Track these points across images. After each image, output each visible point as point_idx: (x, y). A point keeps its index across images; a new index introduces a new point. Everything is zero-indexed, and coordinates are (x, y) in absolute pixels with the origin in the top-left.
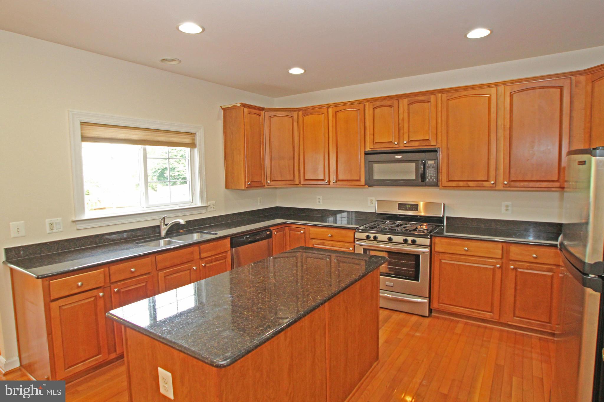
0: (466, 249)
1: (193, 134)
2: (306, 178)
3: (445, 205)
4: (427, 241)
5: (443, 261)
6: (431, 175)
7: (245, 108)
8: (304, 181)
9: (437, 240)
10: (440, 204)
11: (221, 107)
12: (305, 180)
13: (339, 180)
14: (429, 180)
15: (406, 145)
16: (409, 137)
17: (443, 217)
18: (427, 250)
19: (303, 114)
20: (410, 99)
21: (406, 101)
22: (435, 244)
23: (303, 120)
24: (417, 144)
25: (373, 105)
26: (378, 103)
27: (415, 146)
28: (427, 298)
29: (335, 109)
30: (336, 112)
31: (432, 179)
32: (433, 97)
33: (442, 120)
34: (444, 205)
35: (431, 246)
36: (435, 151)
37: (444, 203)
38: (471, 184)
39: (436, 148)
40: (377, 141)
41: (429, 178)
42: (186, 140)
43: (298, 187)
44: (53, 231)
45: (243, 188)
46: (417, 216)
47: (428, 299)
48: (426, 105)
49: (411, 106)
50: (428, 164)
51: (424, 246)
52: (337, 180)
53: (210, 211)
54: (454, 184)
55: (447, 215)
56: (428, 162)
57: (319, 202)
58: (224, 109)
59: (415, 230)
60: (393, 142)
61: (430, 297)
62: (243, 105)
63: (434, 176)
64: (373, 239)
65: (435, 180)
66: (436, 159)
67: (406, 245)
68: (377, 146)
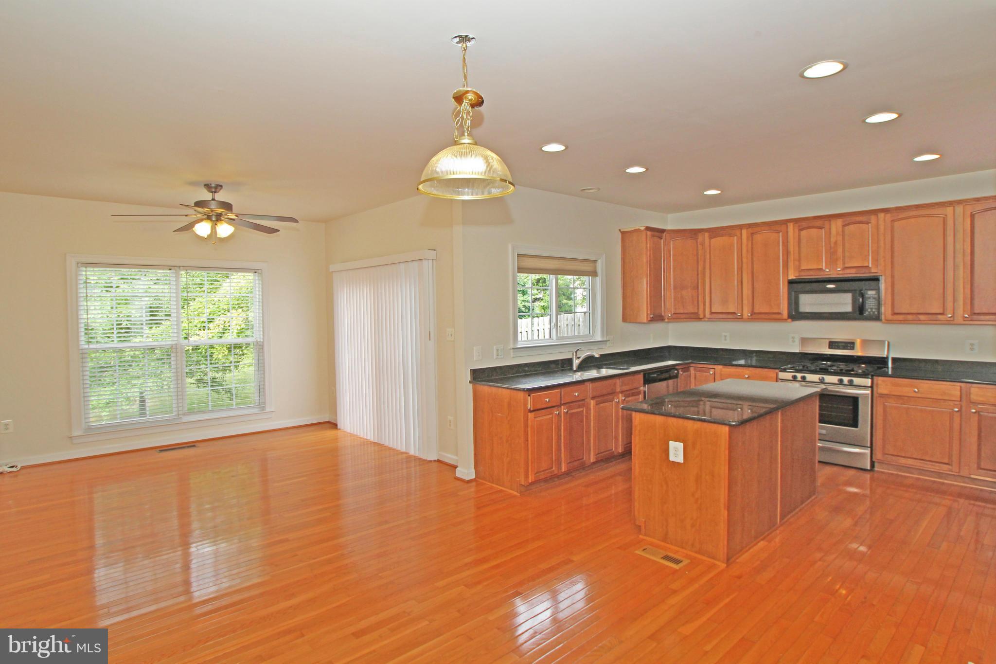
0: (916, 390)
1: (595, 261)
2: (713, 311)
3: (891, 344)
4: (868, 382)
5: (886, 404)
6: (871, 307)
7: (648, 232)
8: (710, 314)
9: (879, 380)
10: (883, 342)
11: (620, 230)
12: (712, 313)
13: (755, 313)
14: (869, 312)
15: (840, 272)
16: (844, 263)
17: (887, 358)
18: (868, 392)
19: (709, 235)
20: (845, 219)
21: (840, 222)
22: (877, 385)
23: (710, 243)
24: (853, 271)
25: (799, 226)
26: (804, 224)
27: (851, 274)
28: (868, 447)
29: (750, 230)
30: (752, 234)
31: (872, 312)
32: (873, 218)
33: (885, 244)
34: (889, 343)
35: (872, 387)
36: (876, 279)
37: (889, 341)
38: (922, 317)
39: (877, 276)
40: (803, 268)
41: (869, 310)
42: (587, 267)
43: (702, 321)
44: (499, 357)
45: (645, 321)
46: (853, 356)
47: (869, 449)
48: (864, 226)
49: (846, 228)
50: (868, 294)
51: (865, 387)
52: (753, 313)
53: (609, 347)
54: (901, 317)
55: (893, 354)
56: (867, 292)
57: (725, 340)
58: (624, 234)
59: (853, 370)
60: (824, 268)
61: (871, 447)
62: (648, 229)
63: (875, 309)
64: (800, 380)
65: (876, 313)
66: (878, 290)
67: (841, 387)
68: (803, 273)
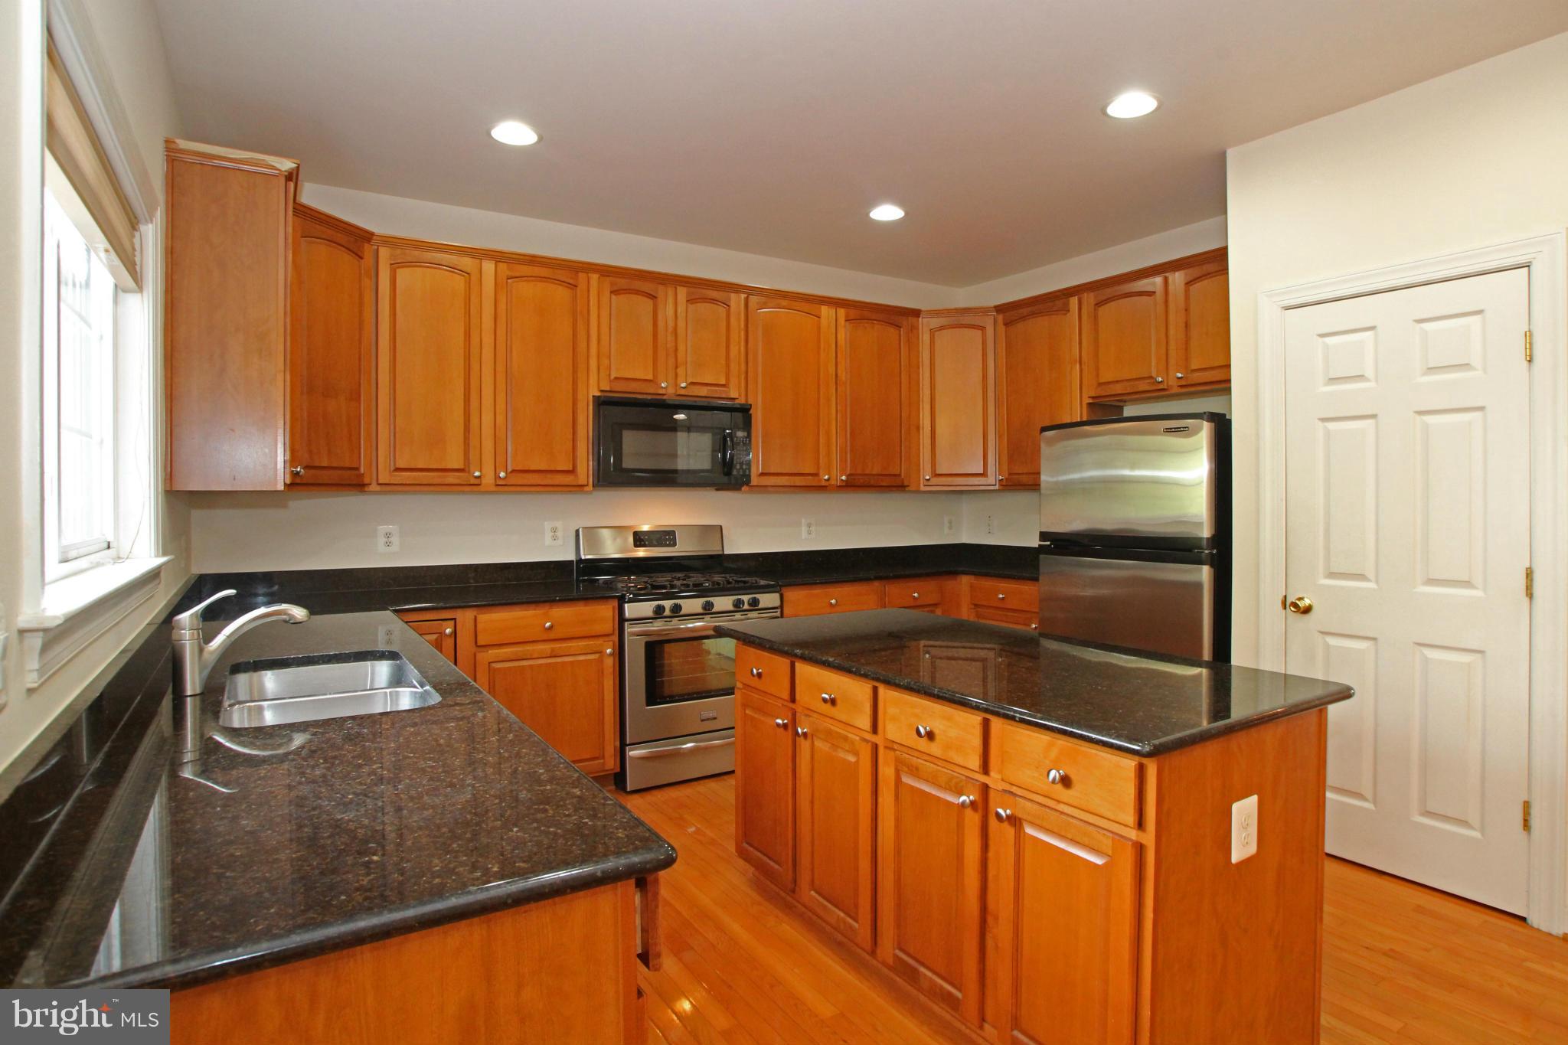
0: (834, 601)
2: (402, 463)
4: (776, 599)
8: (391, 474)
12: (396, 471)
13: (516, 472)
14: (738, 470)
15: (683, 392)
16: (688, 374)
20: (692, 290)
21: (683, 292)
22: (786, 601)
23: (393, 277)
24: (705, 391)
25: (612, 284)
26: (624, 282)
27: (704, 395)
29: (505, 269)
31: (743, 469)
32: (733, 299)
35: (781, 607)
36: (746, 411)
38: (795, 480)
39: (746, 405)
40: (616, 374)
41: (738, 467)
45: (278, 485)
48: (720, 310)
49: (692, 306)
50: (737, 437)
51: (772, 610)
52: (510, 472)
54: (769, 480)
56: (735, 434)
60: (657, 381)
63: (746, 465)
64: (670, 614)
65: (747, 472)
67: (737, 616)
68: (617, 386)
